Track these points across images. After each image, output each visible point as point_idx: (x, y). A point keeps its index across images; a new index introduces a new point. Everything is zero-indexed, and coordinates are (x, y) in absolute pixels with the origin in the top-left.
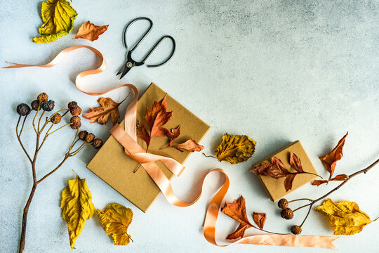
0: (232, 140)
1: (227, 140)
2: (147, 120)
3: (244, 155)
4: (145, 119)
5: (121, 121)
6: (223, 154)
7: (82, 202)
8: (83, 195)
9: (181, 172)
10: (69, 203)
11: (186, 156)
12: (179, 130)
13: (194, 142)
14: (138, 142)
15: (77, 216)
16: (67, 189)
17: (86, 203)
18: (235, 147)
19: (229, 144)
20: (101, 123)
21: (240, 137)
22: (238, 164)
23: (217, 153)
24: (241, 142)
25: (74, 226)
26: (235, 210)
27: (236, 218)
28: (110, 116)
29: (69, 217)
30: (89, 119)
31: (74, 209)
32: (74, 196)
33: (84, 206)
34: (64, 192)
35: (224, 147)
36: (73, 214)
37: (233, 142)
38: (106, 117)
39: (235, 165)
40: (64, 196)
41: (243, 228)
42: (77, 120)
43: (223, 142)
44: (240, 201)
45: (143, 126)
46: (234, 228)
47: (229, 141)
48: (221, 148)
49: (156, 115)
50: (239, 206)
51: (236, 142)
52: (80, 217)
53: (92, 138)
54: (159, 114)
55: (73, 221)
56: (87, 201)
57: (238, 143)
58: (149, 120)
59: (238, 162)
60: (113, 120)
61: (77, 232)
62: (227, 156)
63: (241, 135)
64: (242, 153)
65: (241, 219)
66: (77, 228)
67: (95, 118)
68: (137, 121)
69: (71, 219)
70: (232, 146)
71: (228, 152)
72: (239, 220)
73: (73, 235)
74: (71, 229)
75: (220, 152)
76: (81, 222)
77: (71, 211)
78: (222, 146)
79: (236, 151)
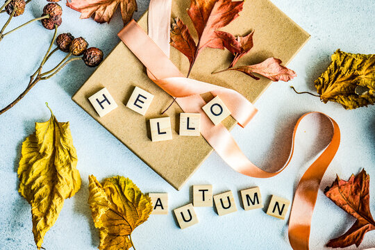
0: (348, 64)
1: (339, 63)
2: (193, 14)
3: (371, 92)
4: (189, 12)
5: (141, 16)
6: (329, 88)
7: (59, 165)
8: (61, 152)
9: (250, 118)
10: (35, 166)
11: (262, 89)
12: (251, 40)
13: (279, 62)
14: (172, 58)
15: (49, 191)
16: (32, 138)
17: (67, 168)
18: (354, 76)
19: (344, 70)
20: (101, 21)
21: (365, 58)
22: (358, 109)
23: (318, 87)
24: (365, 68)
25: (44, 208)
26: (349, 195)
27: (350, 209)
28: (118, 8)
29: (33, 192)
30: (79, 10)
31: (42, 178)
32: (44, 154)
33: (63, 172)
34: (24, 145)
35: (334, 75)
36: (41, 187)
37: (350, 68)
38: (110, 9)
39: (351, 112)
40: (25, 153)
41: (361, 229)
42: (56, 11)
43: (332, 66)
44: (361, 179)
45: (184, 27)
46: (344, 228)
47: (343, 64)
48: (327, 78)
49: (212, 6)
50: (358, 188)
51: (355, 67)
52: (53, 192)
53: (83, 45)
54: (217, 5)
55: (40, 199)
56: (68, 164)
57: (360, 68)
58: (197, 16)
59: (357, 105)
60: (124, 15)
61: (49, 218)
62: (337, 94)
63: (367, 54)
64: (365, 88)
65: (358, 212)
66: (47, 212)
67: (90, 10)
68: (173, 17)
69: (37, 195)
70: (348, 75)
71: (338, 86)
72: (355, 214)
73: (41, 224)
74: (36, 213)
75: (325, 86)
76: (56, 201)
77: (37, 182)
78: (330, 75)
79: (355, 84)
